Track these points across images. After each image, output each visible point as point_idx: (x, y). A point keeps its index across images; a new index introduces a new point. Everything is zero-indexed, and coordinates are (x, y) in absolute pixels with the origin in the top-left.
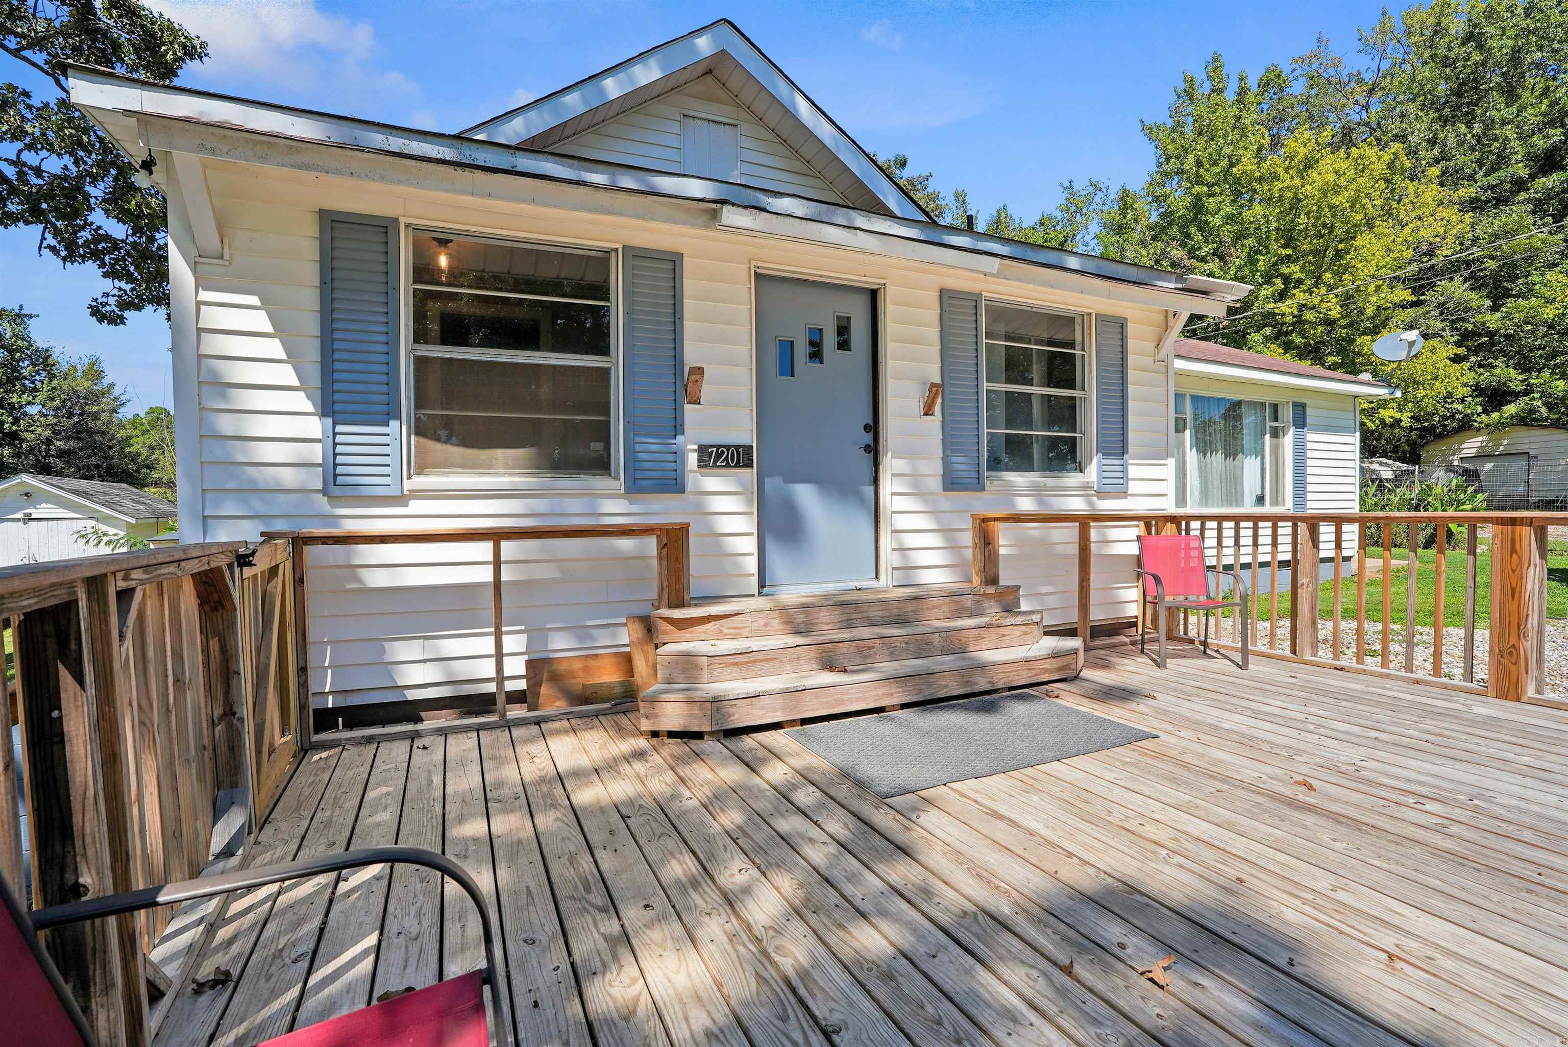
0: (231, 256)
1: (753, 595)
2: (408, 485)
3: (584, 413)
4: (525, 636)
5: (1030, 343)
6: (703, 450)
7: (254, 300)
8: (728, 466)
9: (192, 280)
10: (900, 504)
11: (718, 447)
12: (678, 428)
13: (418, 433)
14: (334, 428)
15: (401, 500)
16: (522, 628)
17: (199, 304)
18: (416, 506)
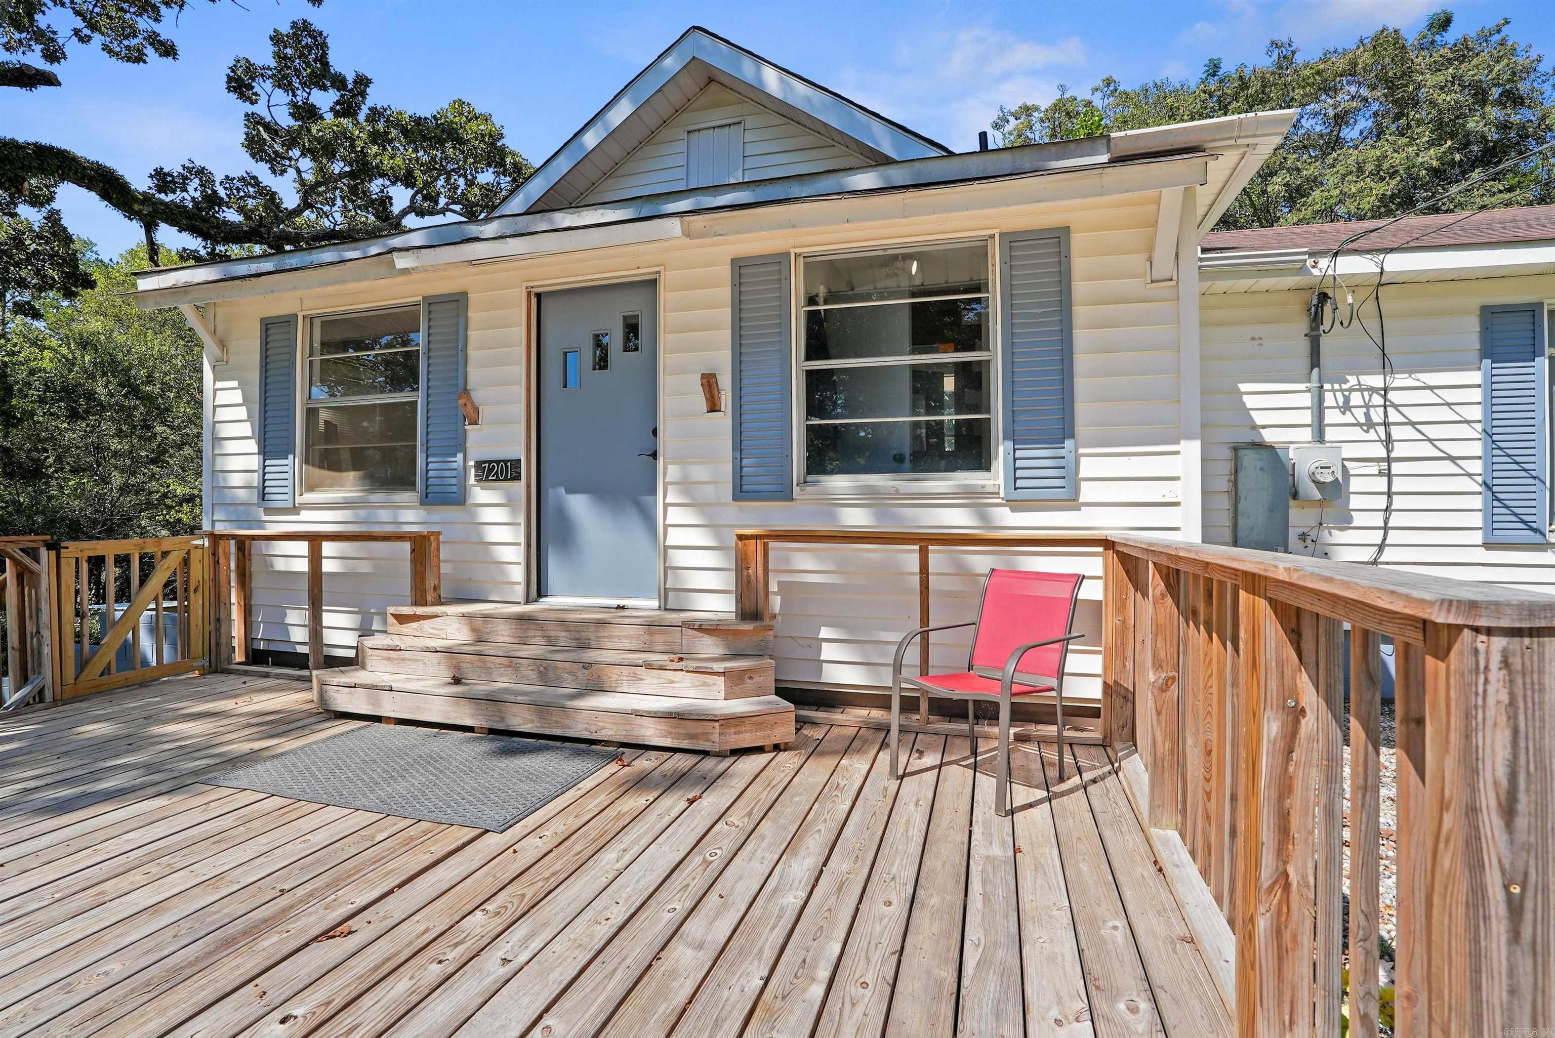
0: (227, 358)
1: (519, 603)
2: (298, 500)
3: (403, 440)
4: (360, 616)
5: (871, 300)
6: (479, 465)
7: (235, 384)
8: (498, 479)
9: (212, 376)
10: (675, 516)
11: (489, 462)
12: (460, 445)
13: (307, 463)
14: (264, 462)
15: (295, 510)
16: (357, 610)
17: (215, 391)
18: (305, 515)
